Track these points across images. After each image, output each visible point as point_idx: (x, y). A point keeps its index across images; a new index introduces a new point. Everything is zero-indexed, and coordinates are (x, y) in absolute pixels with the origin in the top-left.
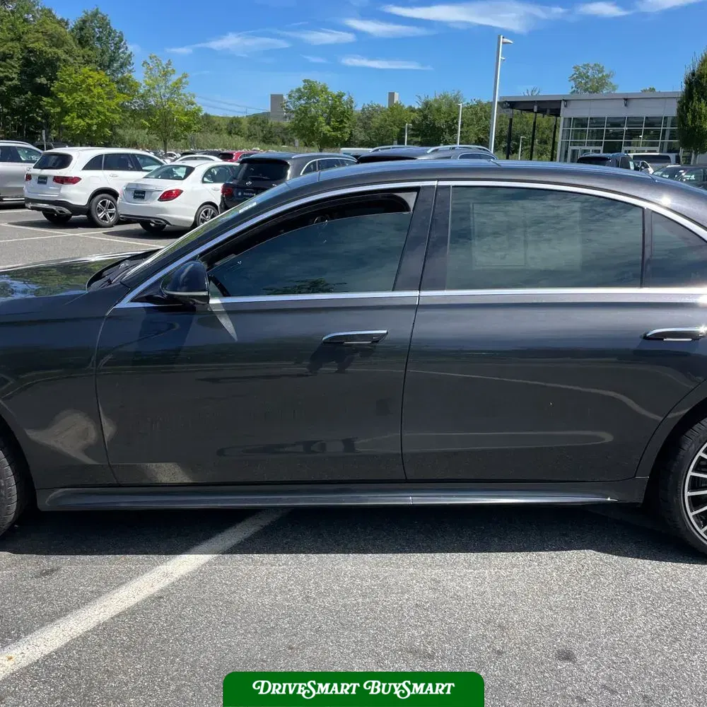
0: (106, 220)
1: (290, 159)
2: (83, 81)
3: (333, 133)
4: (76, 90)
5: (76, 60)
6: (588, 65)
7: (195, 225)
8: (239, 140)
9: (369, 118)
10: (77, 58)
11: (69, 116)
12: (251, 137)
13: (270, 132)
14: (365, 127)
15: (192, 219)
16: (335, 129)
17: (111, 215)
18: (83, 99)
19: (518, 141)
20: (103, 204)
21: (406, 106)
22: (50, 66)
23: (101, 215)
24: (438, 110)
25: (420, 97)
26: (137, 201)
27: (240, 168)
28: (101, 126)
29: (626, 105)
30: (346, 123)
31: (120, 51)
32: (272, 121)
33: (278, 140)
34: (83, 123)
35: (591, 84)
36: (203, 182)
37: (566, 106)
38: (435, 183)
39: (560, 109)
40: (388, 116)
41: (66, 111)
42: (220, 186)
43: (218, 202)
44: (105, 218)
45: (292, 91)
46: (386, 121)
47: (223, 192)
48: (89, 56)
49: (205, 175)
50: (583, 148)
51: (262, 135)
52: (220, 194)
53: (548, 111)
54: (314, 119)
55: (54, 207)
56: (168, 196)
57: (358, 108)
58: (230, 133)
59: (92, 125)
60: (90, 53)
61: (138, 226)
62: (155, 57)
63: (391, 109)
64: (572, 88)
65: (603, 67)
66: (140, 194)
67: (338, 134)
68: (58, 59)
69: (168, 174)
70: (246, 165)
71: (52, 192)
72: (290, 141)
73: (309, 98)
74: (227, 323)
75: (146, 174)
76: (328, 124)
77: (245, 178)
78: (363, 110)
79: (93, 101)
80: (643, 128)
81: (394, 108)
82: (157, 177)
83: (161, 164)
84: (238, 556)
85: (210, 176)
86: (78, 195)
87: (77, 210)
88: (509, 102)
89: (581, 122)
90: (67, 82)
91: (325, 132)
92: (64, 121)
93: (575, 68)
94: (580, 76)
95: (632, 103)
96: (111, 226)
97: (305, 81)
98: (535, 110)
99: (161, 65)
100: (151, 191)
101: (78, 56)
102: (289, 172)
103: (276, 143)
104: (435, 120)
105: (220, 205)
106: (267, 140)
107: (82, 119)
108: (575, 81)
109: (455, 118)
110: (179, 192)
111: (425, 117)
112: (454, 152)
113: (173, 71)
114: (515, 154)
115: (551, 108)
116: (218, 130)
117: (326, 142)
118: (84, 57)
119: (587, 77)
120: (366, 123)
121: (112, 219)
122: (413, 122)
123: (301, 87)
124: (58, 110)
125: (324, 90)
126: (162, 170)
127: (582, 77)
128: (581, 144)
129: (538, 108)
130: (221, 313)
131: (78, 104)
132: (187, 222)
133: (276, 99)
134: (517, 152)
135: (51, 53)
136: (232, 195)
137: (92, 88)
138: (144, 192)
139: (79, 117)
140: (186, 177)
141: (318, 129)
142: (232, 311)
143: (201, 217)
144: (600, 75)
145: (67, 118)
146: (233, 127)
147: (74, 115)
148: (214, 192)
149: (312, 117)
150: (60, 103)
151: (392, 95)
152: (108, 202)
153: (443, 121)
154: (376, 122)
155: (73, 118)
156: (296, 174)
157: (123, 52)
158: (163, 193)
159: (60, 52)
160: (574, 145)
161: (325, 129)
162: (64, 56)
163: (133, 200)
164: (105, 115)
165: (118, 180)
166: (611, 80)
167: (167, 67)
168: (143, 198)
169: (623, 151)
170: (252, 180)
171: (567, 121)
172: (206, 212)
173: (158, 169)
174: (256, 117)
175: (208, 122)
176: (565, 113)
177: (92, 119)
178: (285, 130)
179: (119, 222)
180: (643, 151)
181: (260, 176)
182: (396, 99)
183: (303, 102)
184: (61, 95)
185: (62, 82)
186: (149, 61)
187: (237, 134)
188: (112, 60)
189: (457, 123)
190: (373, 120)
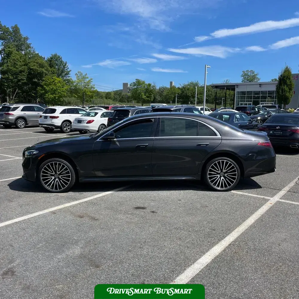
0: (67, 130)
1: (130, 110)
2: (53, 82)
3: (147, 99)
4: (50, 85)
5: (48, 72)
6: (248, 70)
7: (98, 131)
8: (111, 101)
9: (162, 92)
10: (49, 72)
11: (47, 94)
12: (115, 99)
13: (122, 98)
14: (161, 95)
15: (97, 129)
16: (148, 97)
17: (68, 129)
18: (53, 88)
19: (222, 100)
20: (66, 125)
21: (177, 87)
22: (40, 75)
23: (65, 129)
24: (188, 89)
25: (180, 85)
26: (78, 124)
27: (113, 113)
28: (59, 97)
29: (260, 87)
30: (152, 95)
31: (65, 69)
32: (123, 93)
33: (126, 100)
34: (52, 96)
35: (250, 78)
36: (101, 117)
37: (237, 87)
38: (158, 117)
39: (235, 88)
40: (170, 91)
41: (46, 92)
42: (107, 118)
43: (106, 124)
44: (66, 130)
45: (131, 83)
46: (169, 93)
47: (108, 120)
48: (54, 71)
49: (101, 115)
50: (245, 103)
51: (119, 99)
52: (107, 121)
53: (231, 89)
54: (140, 93)
55: (49, 126)
56: (90, 122)
57: (158, 88)
58: (106, 98)
59: (56, 97)
60: (54, 70)
61: (78, 132)
62: (80, 72)
63: (171, 88)
64: (242, 79)
65: (254, 72)
66: (80, 121)
67: (149, 99)
68: (43, 72)
69: (88, 115)
70: (116, 112)
71: (49, 121)
72: (130, 101)
73: (137, 86)
74: (118, 143)
75: (81, 115)
76: (145, 95)
77: (115, 116)
78: (160, 89)
79: (57, 88)
80: (267, 95)
81: (172, 88)
82: (85, 116)
83: (86, 112)
84: (119, 192)
85: (103, 116)
86: (58, 122)
87: (57, 127)
88: (215, 86)
89: (243, 93)
90: (47, 81)
91: (144, 98)
92: (45, 96)
93: (243, 72)
94: (245, 75)
95: (263, 86)
96: (68, 132)
97: (136, 80)
98: (225, 89)
99: (82, 75)
100: (84, 121)
101: (50, 71)
102: (130, 114)
103: (125, 102)
104: (187, 93)
105: (107, 125)
106: (121, 101)
107: (52, 95)
108: (243, 77)
109: (195, 92)
110: (93, 121)
111: (183, 92)
112: (182, 107)
113: (88, 77)
114: (220, 105)
115: (232, 88)
116: (102, 97)
117: (144, 102)
118: (52, 71)
119: (248, 75)
120: (161, 94)
121: (69, 130)
122: (178, 94)
123: (135, 82)
124: (43, 92)
125: (144, 82)
126: (87, 113)
127: (246, 75)
128: (244, 101)
129: (226, 88)
130: (116, 141)
131: (51, 90)
132: (96, 130)
133: (125, 85)
134: (221, 104)
135: (40, 70)
136: (111, 121)
137: (57, 84)
138: (81, 121)
139: (51, 94)
140: (95, 116)
141: (141, 97)
142: (118, 141)
143: (100, 129)
144: (253, 75)
145: (47, 95)
146: (108, 96)
147: (50, 93)
148: (105, 121)
149: (139, 93)
150: (44, 89)
151: (171, 83)
152: (68, 124)
153: (190, 93)
154: (165, 93)
155: (49, 95)
156: (132, 115)
157: (67, 69)
158: (87, 121)
159: (43, 70)
160: (241, 102)
161: (144, 97)
162: (45, 71)
163: (77, 123)
164: (61, 93)
165: (72, 117)
166: (258, 76)
167: (85, 76)
168: (81, 123)
169: (260, 104)
170: (118, 116)
171: (238, 93)
172: (102, 127)
173: (85, 113)
174: (117, 91)
175: (98, 94)
176: (237, 90)
177: (56, 94)
178: (129, 97)
179: (71, 131)
180: (268, 104)
181: (120, 115)
182: (173, 84)
183: (135, 87)
184: (45, 86)
185: (46, 81)
186: (78, 73)
187: (109, 98)
188: (62, 72)
189: (195, 94)
190: (164, 92)
